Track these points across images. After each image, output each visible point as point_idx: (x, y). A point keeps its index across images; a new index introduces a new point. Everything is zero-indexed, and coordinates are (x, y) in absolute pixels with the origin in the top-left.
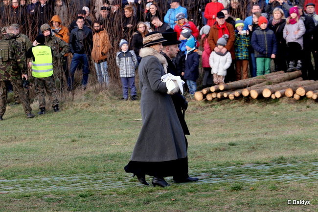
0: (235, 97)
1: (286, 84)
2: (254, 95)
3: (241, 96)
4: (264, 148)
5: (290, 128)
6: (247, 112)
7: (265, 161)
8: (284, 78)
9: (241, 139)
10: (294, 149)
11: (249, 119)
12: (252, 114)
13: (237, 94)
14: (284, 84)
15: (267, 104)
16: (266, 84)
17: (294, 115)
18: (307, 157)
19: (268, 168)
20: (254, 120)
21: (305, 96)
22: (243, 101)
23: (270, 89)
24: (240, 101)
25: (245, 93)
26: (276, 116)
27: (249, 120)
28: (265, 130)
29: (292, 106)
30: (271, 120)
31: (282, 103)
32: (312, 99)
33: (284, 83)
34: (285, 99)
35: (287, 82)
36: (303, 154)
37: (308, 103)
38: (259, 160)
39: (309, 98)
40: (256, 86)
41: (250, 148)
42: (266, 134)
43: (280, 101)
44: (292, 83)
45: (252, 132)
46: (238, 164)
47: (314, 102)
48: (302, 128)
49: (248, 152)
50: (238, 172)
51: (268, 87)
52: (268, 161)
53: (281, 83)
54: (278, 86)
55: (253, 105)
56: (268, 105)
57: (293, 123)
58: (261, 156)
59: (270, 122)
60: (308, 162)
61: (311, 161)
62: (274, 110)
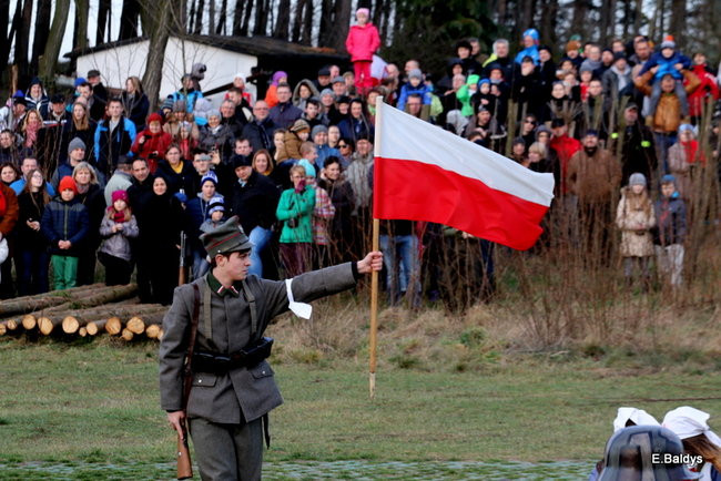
0: (7, 329)
1: (108, 309)
2: (46, 327)
3: (20, 327)
4: (61, 430)
5: (113, 394)
6: (31, 360)
7: (65, 458)
8: (104, 297)
9: (20, 411)
10: (119, 437)
11: (34, 374)
12: (41, 364)
13: (12, 324)
14: (105, 309)
15: (70, 346)
16: (70, 308)
17: (121, 369)
18: (145, 451)
19: (70, 470)
20: (43, 375)
21: (145, 333)
22: (23, 339)
23: (77, 318)
24: (18, 338)
25: (29, 322)
26: (87, 370)
27: (34, 377)
28: (65, 397)
29: (118, 352)
30: (78, 377)
31: (99, 347)
32: (156, 340)
33: (104, 307)
34: (106, 338)
35: (109, 306)
36: (138, 447)
37: (149, 348)
38: (54, 455)
39: (151, 339)
40: (50, 309)
41: (36, 430)
42: (67, 404)
43: (95, 342)
44: (119, 308)
45: (39, 399)
46: (11, 461)
48: (135, 395)
49: (32, 438)
50: (11, 476)
51: (74, 313)
52: (71, 457)
53: (98, 308)
54: (93, 311)
55: (43, 347)
56: (72, 349)
57: (119, 385)
58: (56, 447)
59: (75, 381)
60: (147, 461)
61: (152, 460)
62: (84, 359)
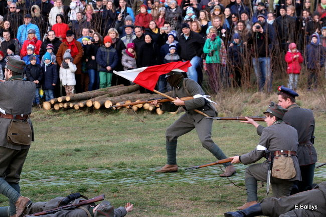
0: (80, 107)
1: (126, 97)
2: (97, 106)
3: (85, 106)
4: (106, 154)
5: (129, 136)
6: (91, 122)
7: (108, 166)
8: (124, 91)
9: (86, 145)
10: (133, 156)
11: (92, 128)
12: (95, 123)
13: (81, 105)
14: (124, 97)
15: (108, 114)
16: (108, 97)
17: (132, 124)
18: (144, 163)
19: (110, 172)
20: (96, 128)
21: (143, 108)
22: (87, 111)
23: (111, 101)
24: (84, 111)
25: (89, 104)
26: (117, 125)
27: (92, 129)
28: (107, 138)
29: (131, 117)
30: (112, 129)
31: (122, 114)
32: (148, 110)
33: (124, 96)
34: (125, 110)
35: (126, 95)
36: (141, 160)
37: (145, 114)
38: (102, 165)
39: (146, 110)
40: (99, 97)
41: (94, 154)
42: (108, 141)
43: (120, 112)
44: (131, 96)
45: (95, 140)
46: (83, 168)
47: (150, 113)
48: (139, 136)
49: (92, 157)
50: (83, 175)
51: (110, 99)
52: (110, 166)
53: (121, 96)
54: (119, 98)
55: (96, 115)
56: (109, 116)
57: (131, 132)
58: (104, 162)
59: (111, 131)
60: (145, 167)
61: (148, 167)
62: (115, 120)
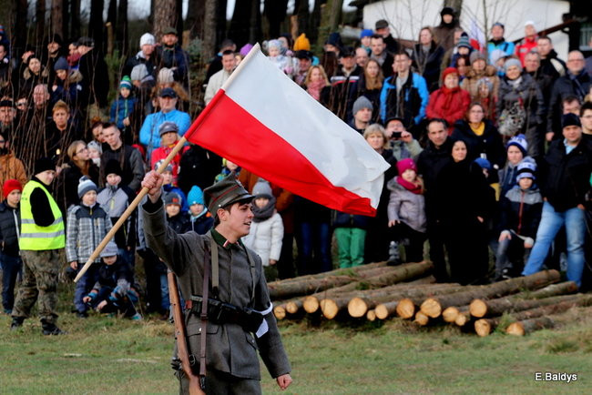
0: (287, 312)
1: (400, 290)
2: (330, 310)
3: (301, 310)
5: (406, 386)
6: (313, 348)
8: (395, 275)
11: (317, 363)
12: (325, 352)
13: (291, 307)
14: (396, 290)
15: (357, 331)
16: (357, 288)
17: (415, 358)
20: (327, 365)
21: (441, 317)
22: (304, 323)
23: (365, 300)
24: (298, 323)
25: (311, 305)
26: (376, 359)
27: (317, 366)
29: (412, 339)
30: (365, 367)
31: (389, 333)
32: (454, 324)
33: (394, 287)
34: (397, 323)
35: (401, 286)
37: (447, 333)
39: (449, 323)
40: (334, 290)
43: (385, 326)
44: (412, 288)
47: (458, 331)
48: (431, 387)
51: (361, 294)
53: (389, 288)
54: (383, 292)
55: (327, 333)
56: (358, 334)
57: (412, 375)
59: (362, 371)
62: (373, 347)
